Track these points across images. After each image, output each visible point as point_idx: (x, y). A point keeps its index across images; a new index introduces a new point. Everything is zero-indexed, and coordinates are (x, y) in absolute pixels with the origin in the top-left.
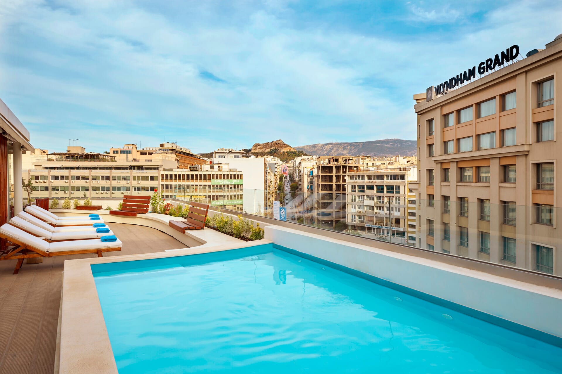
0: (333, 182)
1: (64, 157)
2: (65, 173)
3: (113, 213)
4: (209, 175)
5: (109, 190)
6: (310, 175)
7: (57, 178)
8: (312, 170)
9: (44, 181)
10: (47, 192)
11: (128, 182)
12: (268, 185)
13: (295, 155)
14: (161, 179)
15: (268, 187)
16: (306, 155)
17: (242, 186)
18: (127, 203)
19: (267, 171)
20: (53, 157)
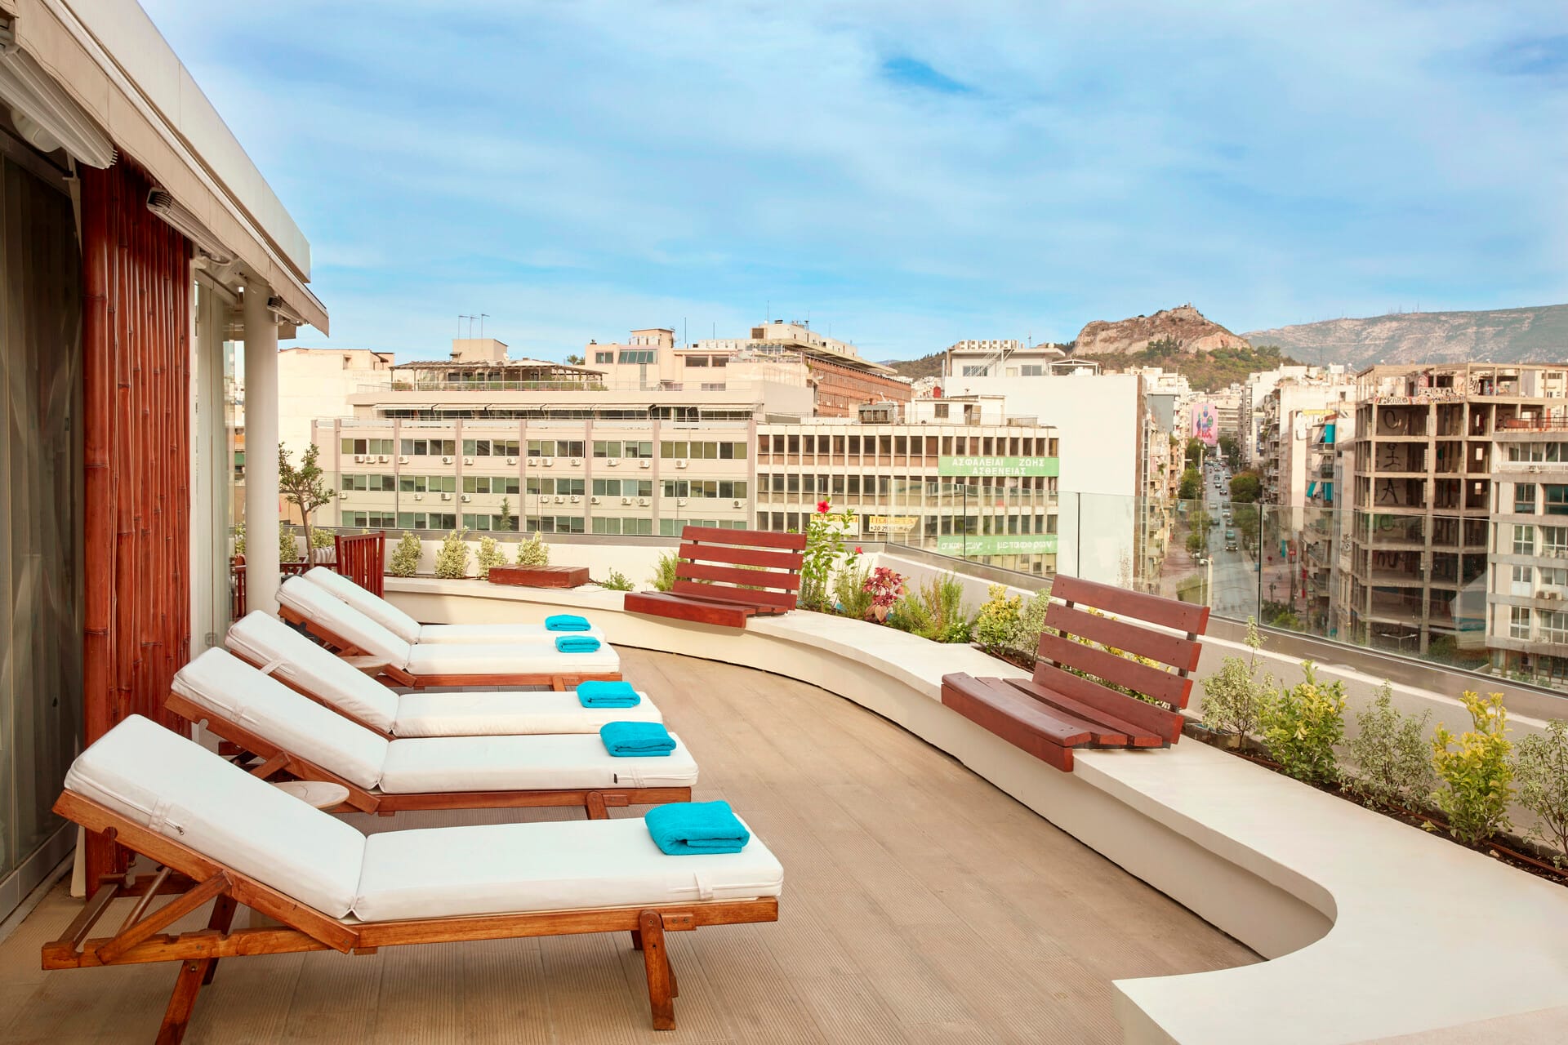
0: (1426, 471)
1: (441, 376)
2: (444, 430)
3: (637, 605)
4: (932, 440)
5: (582, 492)
6: (1322, 440)
7: (420, 448)
8: (1330, 422)
9: (381, 458)
10: (389, 496)
11: (647, 462)
12: (1149, 480)
13: (1244, 363)
14: (757, 452)
15: (1149, 485)
16: (1290, 362)
17: (1053, 481)
18: (697, 562)
19: (1147, 425)
20: (407, 376)
